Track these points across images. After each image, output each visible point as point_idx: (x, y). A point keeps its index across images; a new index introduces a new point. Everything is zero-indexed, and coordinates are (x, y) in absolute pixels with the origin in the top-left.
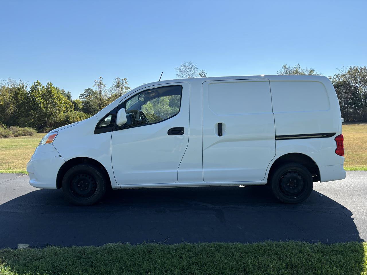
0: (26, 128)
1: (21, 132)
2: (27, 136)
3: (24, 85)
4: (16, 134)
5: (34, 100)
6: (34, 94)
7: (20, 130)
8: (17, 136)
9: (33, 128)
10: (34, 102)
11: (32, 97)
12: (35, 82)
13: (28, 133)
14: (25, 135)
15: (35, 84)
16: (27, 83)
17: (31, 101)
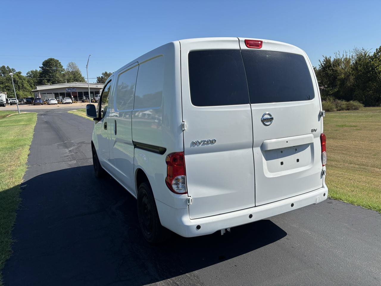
0: (351, 102)
1: (344, 106)
2: (351, 110)
3: (366, 54)
4: (339, 108)
5: (373, 69)
6: (373, 63)
7: (344, 103)
8: (340, 110)
9: (359, 101)
10: (372, 72)
11: (371, 66)
12: (377, 49)
13: (353, 107)
14: (348, 110)
15: (377, 51)
16: (370, 52)
17: (370, 71)
